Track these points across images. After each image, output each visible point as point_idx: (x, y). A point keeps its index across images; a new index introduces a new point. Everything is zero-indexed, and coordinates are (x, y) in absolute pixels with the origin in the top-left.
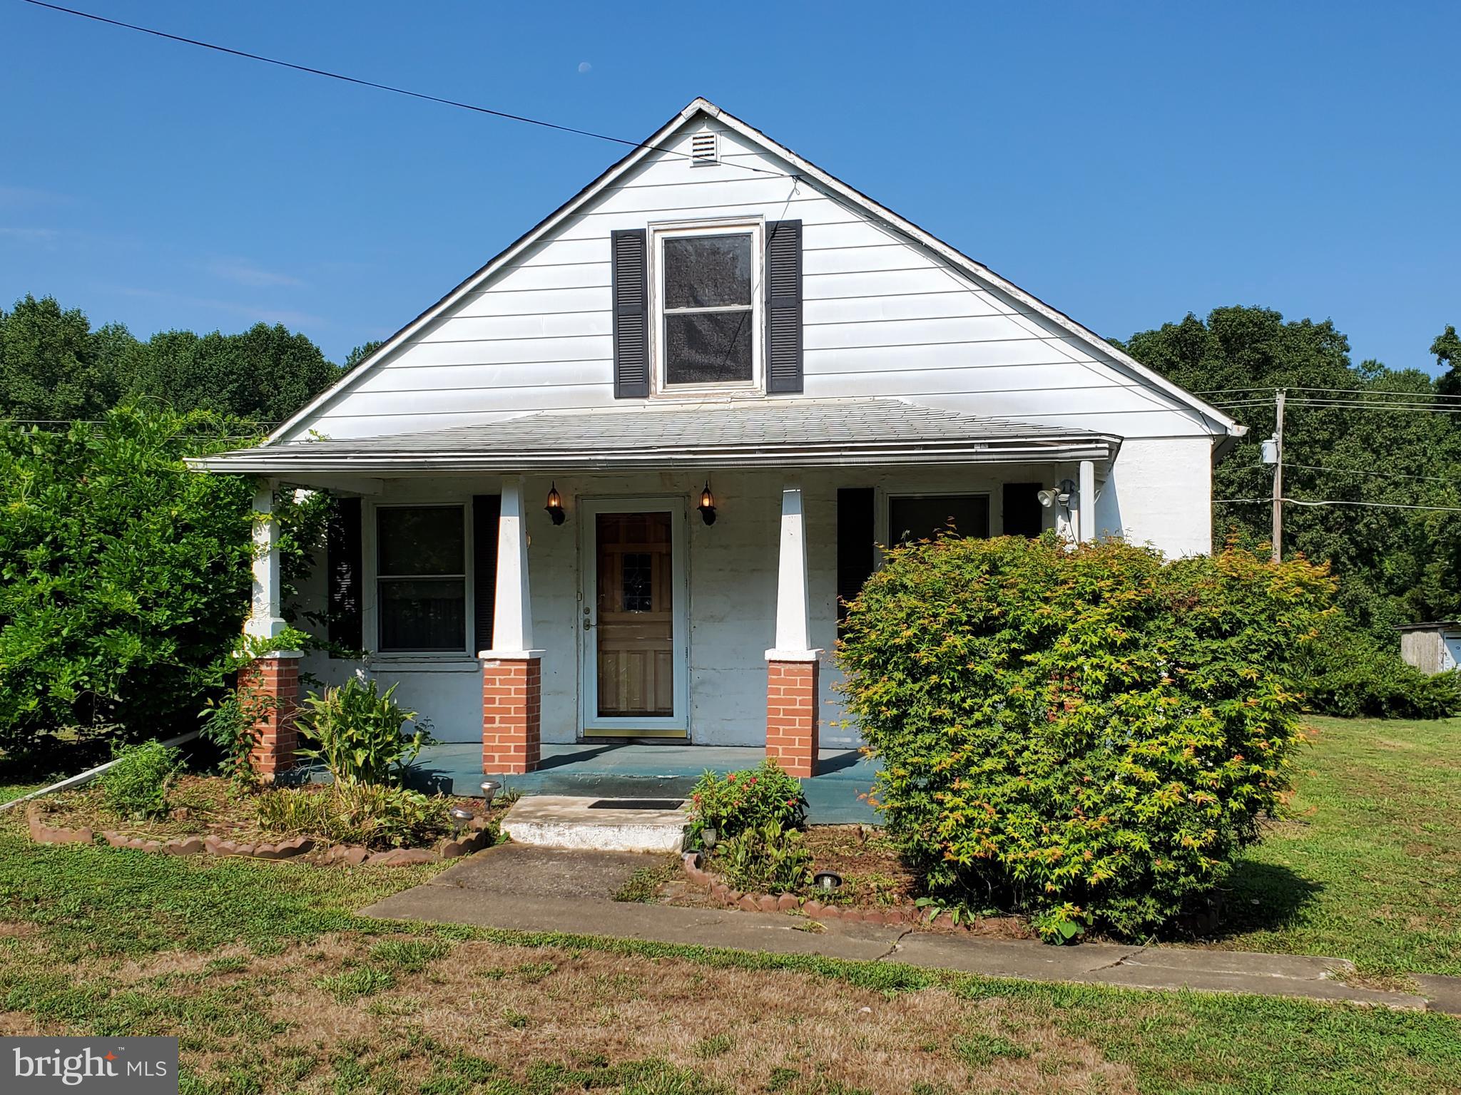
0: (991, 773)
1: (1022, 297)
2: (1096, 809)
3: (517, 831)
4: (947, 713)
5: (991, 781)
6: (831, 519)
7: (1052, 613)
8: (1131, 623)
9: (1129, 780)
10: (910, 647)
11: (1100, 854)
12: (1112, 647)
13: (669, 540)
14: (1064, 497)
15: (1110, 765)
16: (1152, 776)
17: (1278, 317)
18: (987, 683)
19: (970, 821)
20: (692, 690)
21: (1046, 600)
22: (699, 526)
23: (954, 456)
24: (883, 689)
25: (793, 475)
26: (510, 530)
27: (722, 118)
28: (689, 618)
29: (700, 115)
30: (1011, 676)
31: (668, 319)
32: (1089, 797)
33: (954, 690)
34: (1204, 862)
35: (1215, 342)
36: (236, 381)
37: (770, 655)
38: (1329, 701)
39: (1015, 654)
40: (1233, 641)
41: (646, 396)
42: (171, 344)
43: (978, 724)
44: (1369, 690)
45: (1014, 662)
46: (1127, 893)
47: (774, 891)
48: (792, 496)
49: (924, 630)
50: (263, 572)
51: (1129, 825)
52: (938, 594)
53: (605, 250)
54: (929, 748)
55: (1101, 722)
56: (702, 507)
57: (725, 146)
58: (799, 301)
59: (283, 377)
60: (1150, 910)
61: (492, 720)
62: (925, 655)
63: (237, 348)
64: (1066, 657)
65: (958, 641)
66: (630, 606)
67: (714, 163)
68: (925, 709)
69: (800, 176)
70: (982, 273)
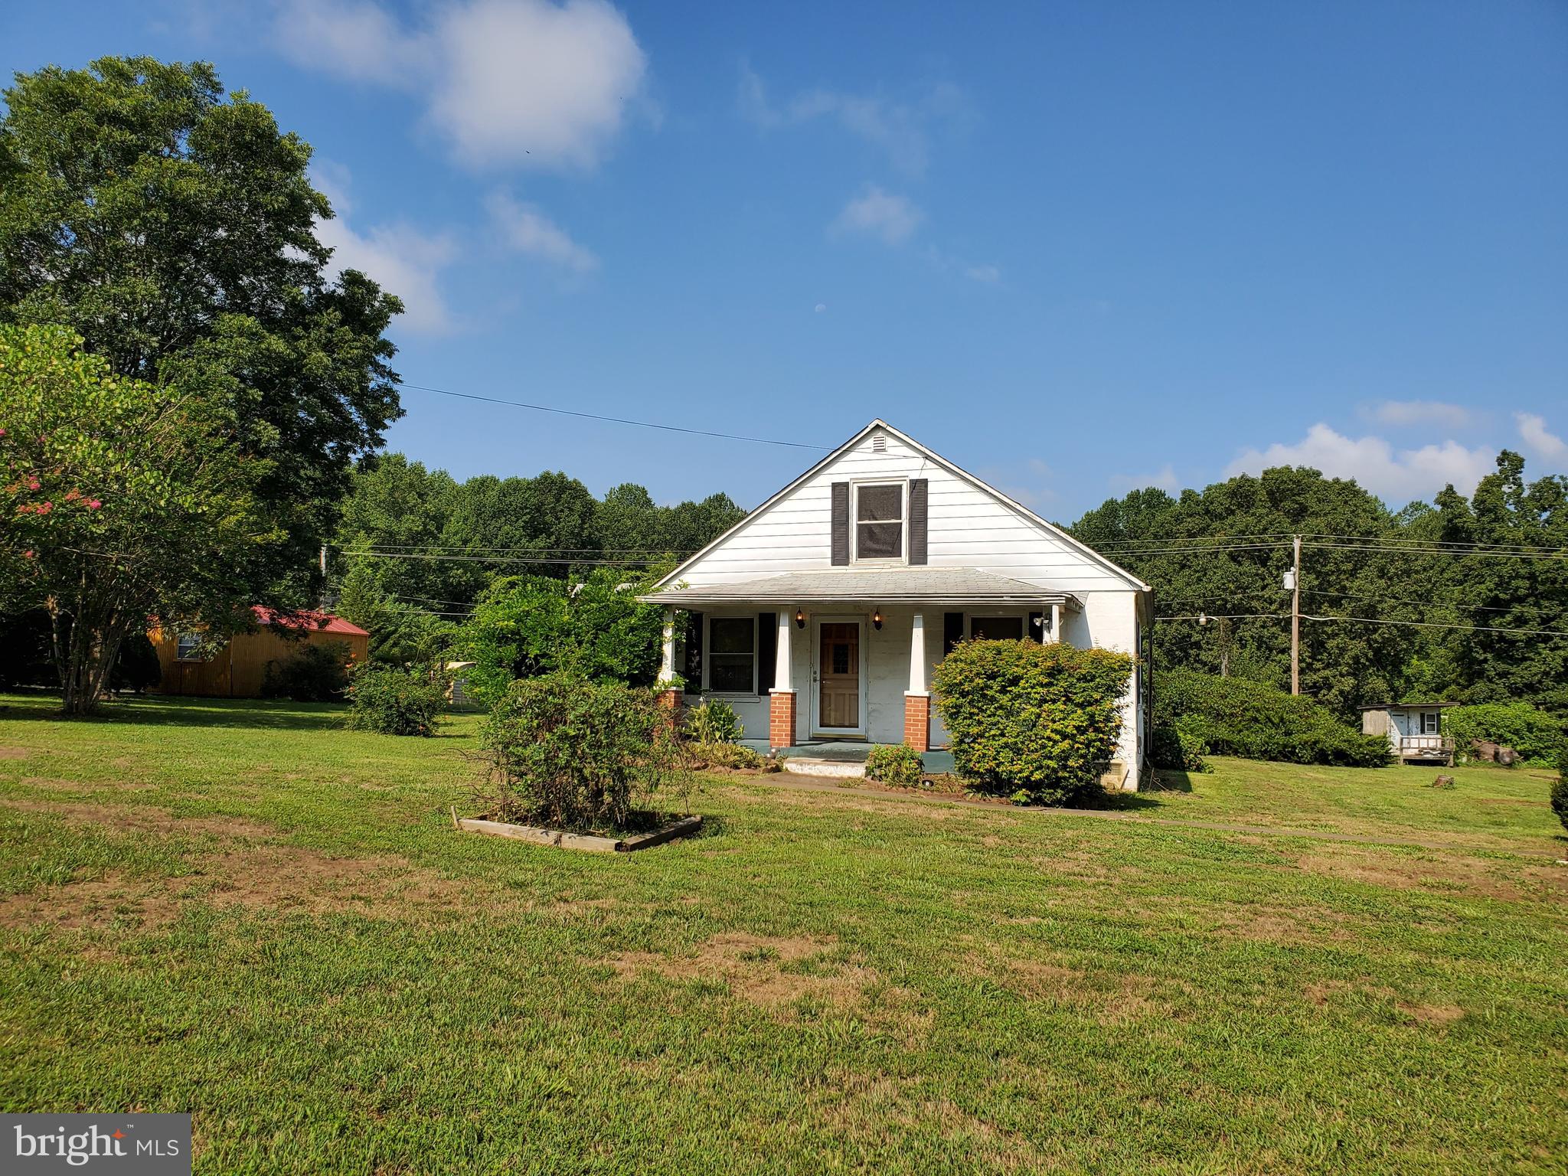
0: (994, 735)
1: (1038, 520)
2: (1037, 750)
3: (791, 766)
4: (976, 711)
5: (994, 739)
6: (941, 628)
7: (1019, 671)
8: (1049, 675)
9: (1049, 739)
10: (961, 684)
11: (1037, 769)
12: (1042, 685)
13: (857, 637)
14: (1046, 622)
15: (1041, 733)
16: (1058, 737)
17: (1319, 474)
18: (993, 699)
19: (984, 754)
20: (869, 714)
21: (1017, 666)
22: (873, 630)
23: (993, 601)
24: (951, 701)
25: (919, 608)
26: (784, 633)
27: (889, 428)
28: (867, 677)
29: (878, 427)
30: (1001, 696)
31: (860, 527)
32: (1033, 746)
33: (979, 701)
34: (1080, 774)
35: (1263, 495)
36: (529, 513)
37: (906, 693)
38: (1293, 753)
39: (1004, 687)
40: (1091, 684)
41: (847, 565)
42: (482, 485)
43: (989, 716)
44: (1319, 746)
45: (1003, 691)
46: (1049, 786)
47: (904, 786)
48: (918, 620)
49: (967, 677)
50: (668, 650)
51: (1050, 758)
52: (973, 662)
53: (829, 492)
54: (969, 725)
55: (1039, 716)
56: (875, 621)
57: (890, 442)
58: (926, 519)
59: (562, 511)
60: (1059, 794)
61: (774, 721)
62: (967, 687)
63: (530, 489)
64: (1024, 688)
65: (980, 681)
66: (836, 671)
67: (884, 450)
68: (967, 709)
69: (927, 457)
70: (1018, 507)
